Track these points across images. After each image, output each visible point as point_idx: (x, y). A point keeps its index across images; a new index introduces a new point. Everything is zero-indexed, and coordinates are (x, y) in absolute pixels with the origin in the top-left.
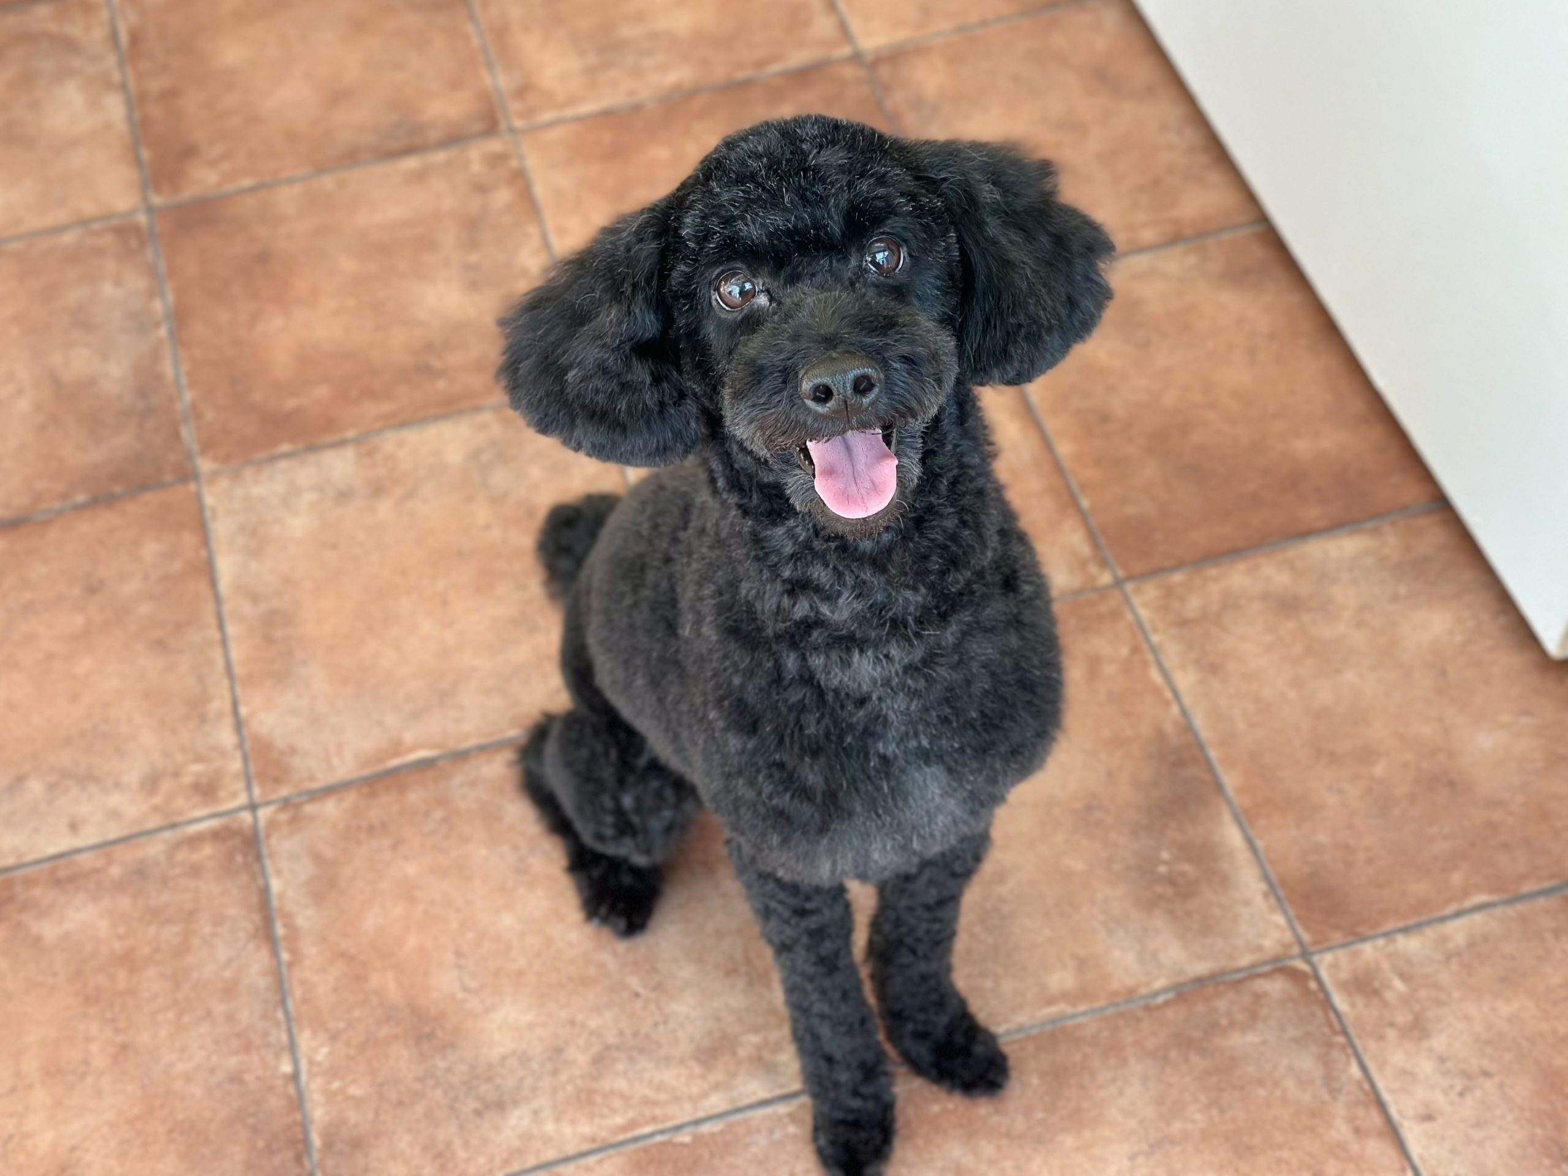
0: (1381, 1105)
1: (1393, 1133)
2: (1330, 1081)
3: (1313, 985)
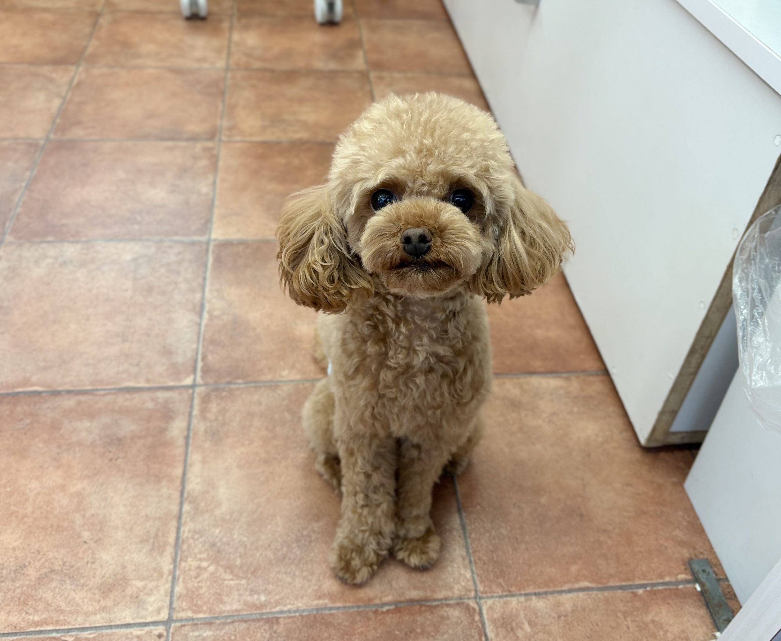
3: (477, 618)
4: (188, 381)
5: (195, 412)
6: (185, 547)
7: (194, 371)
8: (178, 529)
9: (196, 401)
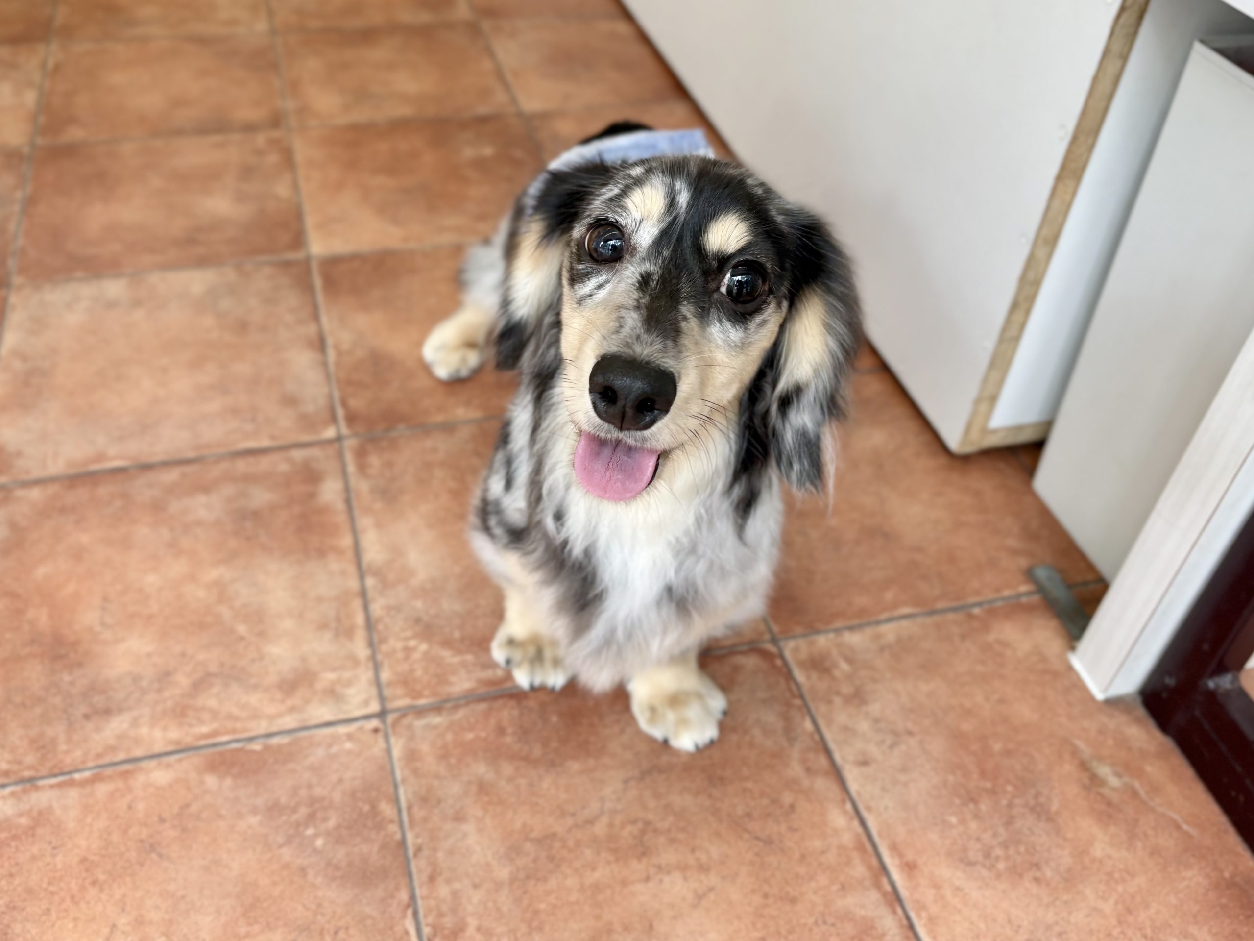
0: (828, 752)
1: (836, 774)
2: (789, 732)
3: (779, 662)
4: (330, 433)
5: (351, 468)
6: (380, 627)
7: (334, 419)
8: (366, 608)
9: (349, 458)
